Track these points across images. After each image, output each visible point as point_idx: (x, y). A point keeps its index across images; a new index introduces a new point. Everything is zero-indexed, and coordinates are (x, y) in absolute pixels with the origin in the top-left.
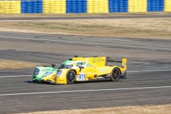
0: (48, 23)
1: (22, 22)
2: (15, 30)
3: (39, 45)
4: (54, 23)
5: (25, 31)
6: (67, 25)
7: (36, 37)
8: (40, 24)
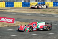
0: (47, 10)
1: (38, 10)
2: (36, 13)
3: (44, 18)
4: (49, 10)
5: (39, 13)
6: (53, 10)
7: (43, 15)
8: (44, 10)
